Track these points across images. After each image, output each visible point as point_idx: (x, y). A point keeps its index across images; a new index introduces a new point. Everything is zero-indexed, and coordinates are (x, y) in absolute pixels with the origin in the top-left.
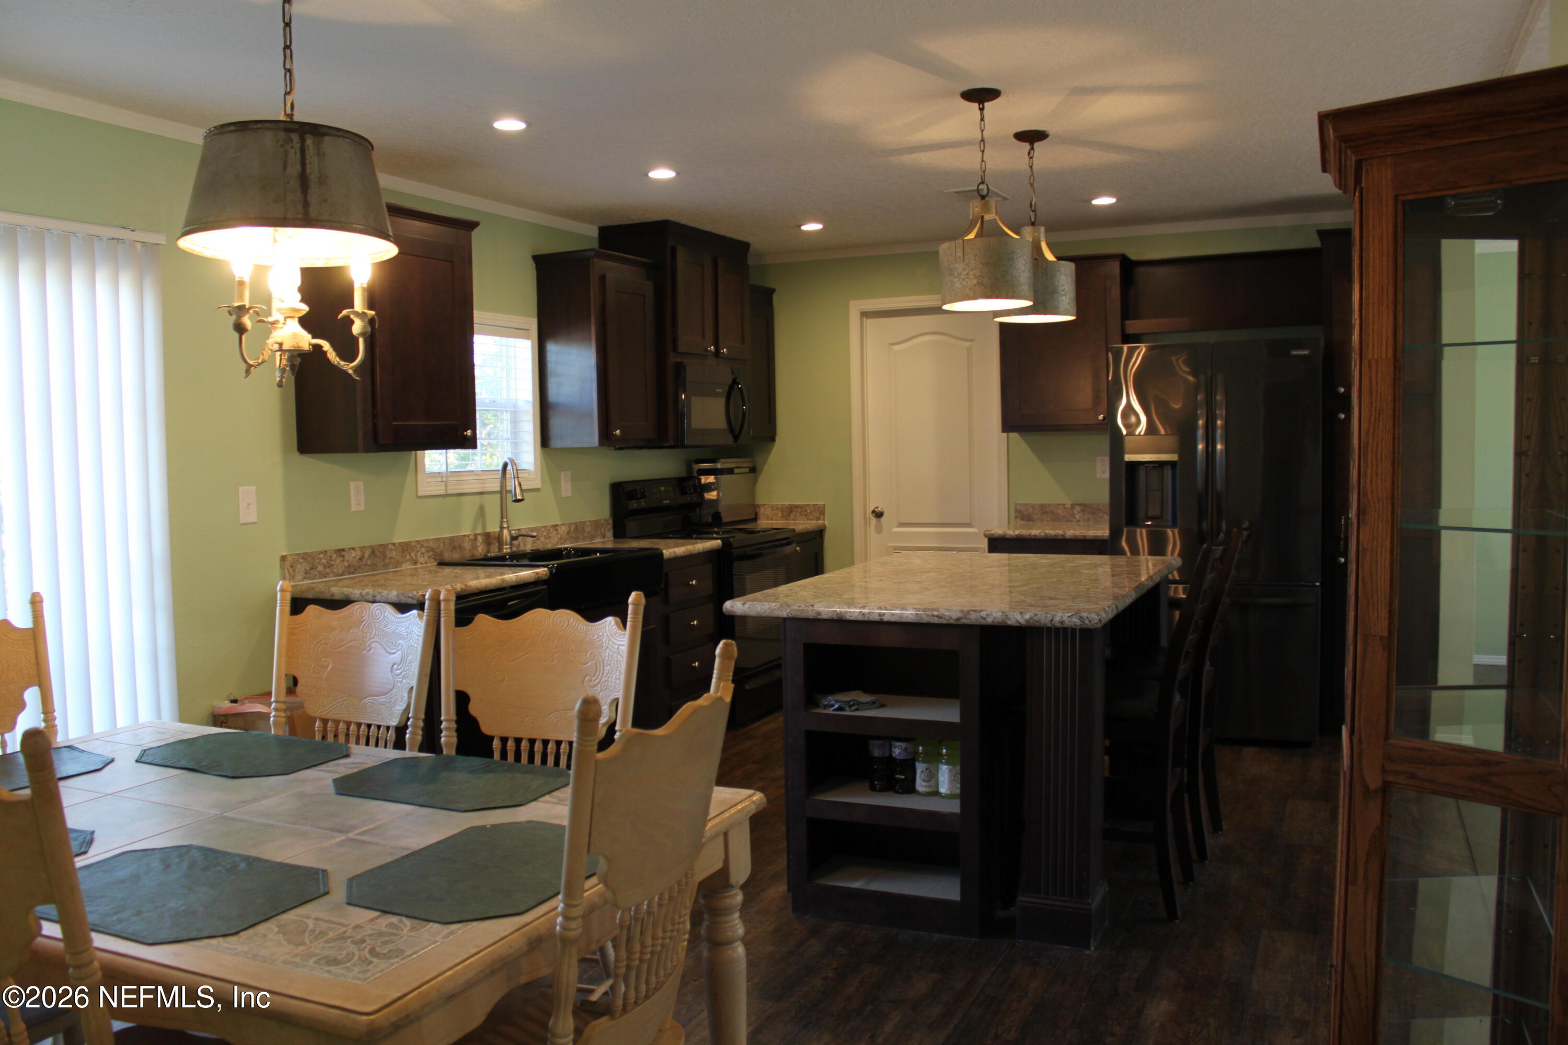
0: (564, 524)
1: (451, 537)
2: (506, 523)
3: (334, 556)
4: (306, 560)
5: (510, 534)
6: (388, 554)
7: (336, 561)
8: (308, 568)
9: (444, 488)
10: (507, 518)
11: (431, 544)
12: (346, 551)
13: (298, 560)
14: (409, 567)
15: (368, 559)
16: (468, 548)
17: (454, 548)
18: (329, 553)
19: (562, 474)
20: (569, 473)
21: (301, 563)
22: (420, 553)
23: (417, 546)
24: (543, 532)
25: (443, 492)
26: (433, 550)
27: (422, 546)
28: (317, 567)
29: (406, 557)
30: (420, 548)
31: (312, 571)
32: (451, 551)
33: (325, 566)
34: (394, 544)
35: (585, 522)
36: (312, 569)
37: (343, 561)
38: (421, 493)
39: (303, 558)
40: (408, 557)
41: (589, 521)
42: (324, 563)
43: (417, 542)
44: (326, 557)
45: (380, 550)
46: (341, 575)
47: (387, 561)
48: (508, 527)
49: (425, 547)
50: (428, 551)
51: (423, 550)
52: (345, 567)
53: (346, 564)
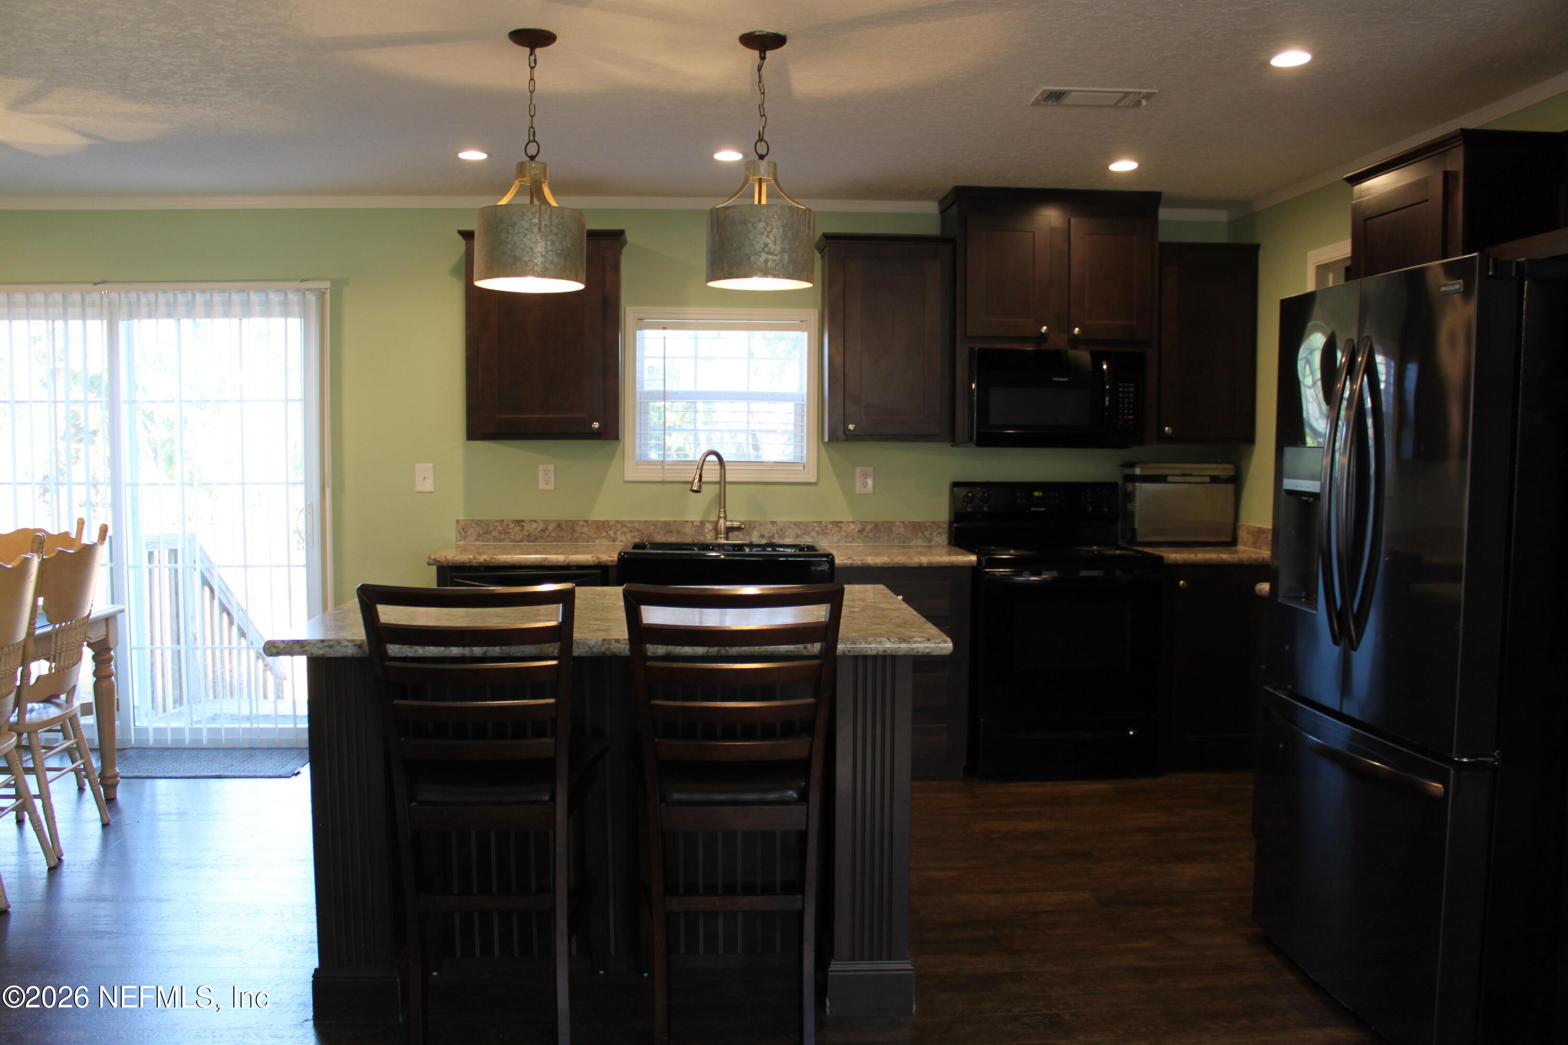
0: (853, 522)
1: (665, 521)
2: (723, 513)
3: (512, 525)
4: (480, 525)
5: (725, 525)
6: (578, 529)
7: (513, 529)
8: (481, 532)
9: (661, 475)
10: (724, 508)
11: (636, 525)
12: (526, 523)
13: (471, 525)
14: (605, 543)
15: (552, 531)
16: (690, 534)
17: (670, 532)
18: (506, 523)
19: (858, 470)
20: (870, 469)
21: (473, 527)
22: (621, 532)
23: (617, 525)
24: (814, 527)
25: (660, 479)
26: (638, 531)
27: (624, 526)
28: (491, 532)
29: (601, 534)
30: (621, 528)
31: (486, 535)
32: (665, 534)
33: (500, 532)
34: (586, 521)
35: (892, 523)
36: (486, 533)
37: (522, 530)
38: (626, 479)
39: (476, 523)
40: (604, 534)
41: (903, 522)
42: (499, 530)
43: (618, 522)
44: (502, 525)
45: (567, 524)
46: (519, 542)
47: (576, 535)
48: (725, 518)
49: (628, 527)
50: (631, 532)
51: (625, 529)
52: (524, 535)
53: (526, 533)
